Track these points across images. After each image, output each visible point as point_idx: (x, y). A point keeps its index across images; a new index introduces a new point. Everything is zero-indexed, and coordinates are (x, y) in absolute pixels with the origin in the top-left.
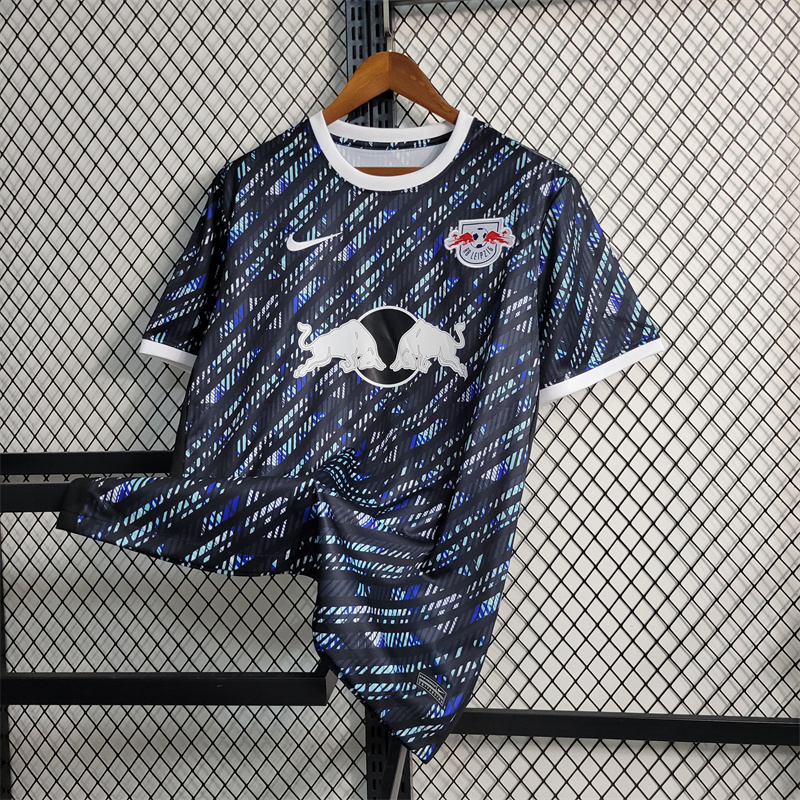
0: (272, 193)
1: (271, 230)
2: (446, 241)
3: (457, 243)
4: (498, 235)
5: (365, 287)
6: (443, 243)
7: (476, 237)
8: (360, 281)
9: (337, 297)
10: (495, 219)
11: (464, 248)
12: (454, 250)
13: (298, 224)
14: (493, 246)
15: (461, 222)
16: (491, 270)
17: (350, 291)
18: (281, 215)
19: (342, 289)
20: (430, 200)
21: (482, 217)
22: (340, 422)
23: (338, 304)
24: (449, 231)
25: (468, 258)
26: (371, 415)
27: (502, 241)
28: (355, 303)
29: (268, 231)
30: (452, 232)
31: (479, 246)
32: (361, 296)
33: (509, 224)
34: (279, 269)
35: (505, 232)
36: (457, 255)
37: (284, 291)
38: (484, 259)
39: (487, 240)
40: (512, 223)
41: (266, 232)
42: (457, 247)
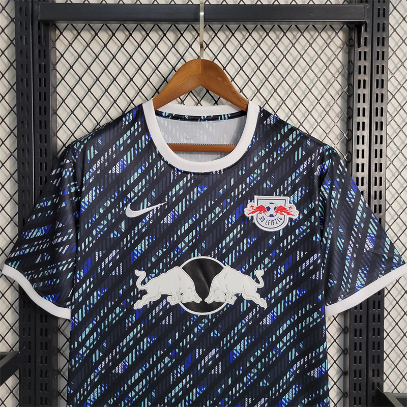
0: (114, 172)
1: (113, 200)
2: (245, 210)
3: (254, 212)
4: (285, 209)
5: (185, 242)
6: (243, 212)
7: (269, 209)
8: (181, 238)
9: (164, 250)
10: (282, 197)
11: (260, 216)
12: (252, 217)
13: (134, 197)
14: (282, 217)
15: (256, 197)
16: (281, 234)
17: (174, 246)
18: (120, 189)
19: (168, 244)
20: (232, 180)
21: (273, 195)
22: (170, 341)
23: (165, 255)
24: (247, 203)
25: (263, 224)
26: (192, 336)
27: (288, 214)
28: (178, 254)
29: (110, 201)
30: (249, 204)
31: (271, 216)
32: (182, 249)
33: (293, 201)
34: (119, 231)
35: (291, 207)
36: (255, 221)
37: (124, 247)
38: (276, 225)
39: (277, 212)
40: (296, 202)
41: (109, 202)
42: (254, 215)
